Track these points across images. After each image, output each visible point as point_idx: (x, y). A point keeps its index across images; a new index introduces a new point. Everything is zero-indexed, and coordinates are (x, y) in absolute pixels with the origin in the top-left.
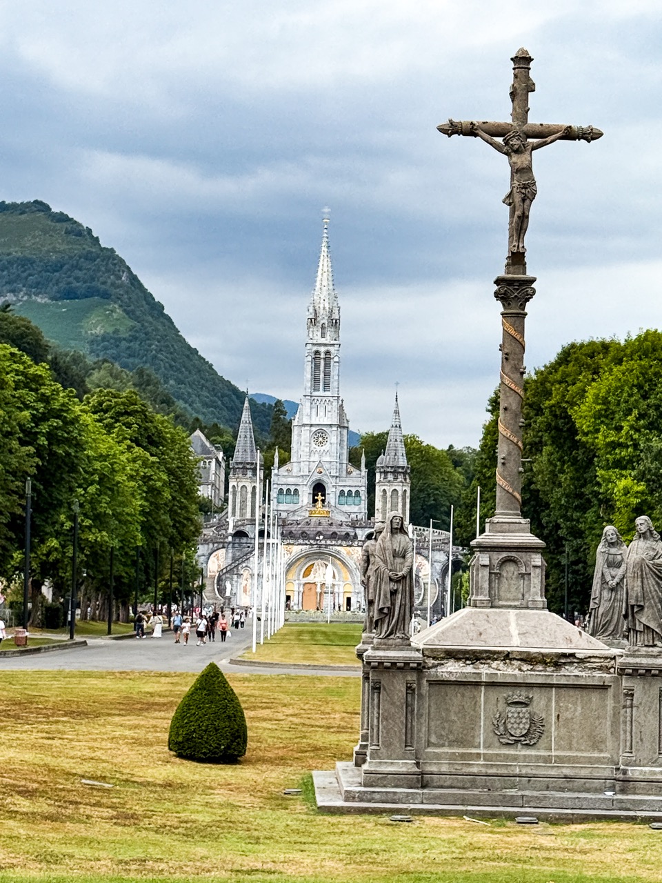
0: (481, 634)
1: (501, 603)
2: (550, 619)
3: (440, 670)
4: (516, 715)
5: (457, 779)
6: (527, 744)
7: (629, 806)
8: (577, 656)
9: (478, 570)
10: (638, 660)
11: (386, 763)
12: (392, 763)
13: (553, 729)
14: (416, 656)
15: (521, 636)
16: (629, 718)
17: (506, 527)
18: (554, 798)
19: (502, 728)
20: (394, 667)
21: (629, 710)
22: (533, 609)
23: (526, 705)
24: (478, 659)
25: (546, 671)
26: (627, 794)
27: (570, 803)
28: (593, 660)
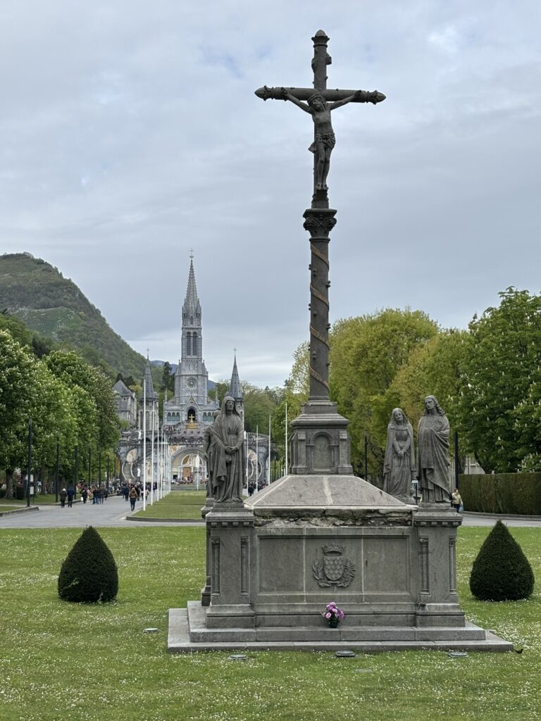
0: (301, 496)
1: (315, 470)
2: (356, 482)
3: (268, 526)
4: (331, 563)
5: (285, 618)
6: (341, 587)
7: (428, 637)
8: (381, 512)
9: (297, 444)
10: (430, 514)
11: (225, 607)
12: (230, 607)
13: (363, 574)
14: (248, 516)
15: (334, 497)
16: (425, 563)
17: (318, 409)
18: (366, 632)
19: (320, 574)
20: (231, 525)
21: (424, 556)
22: (342, 474)
23: (340, 554)
24: (299, 517)
25: (355, 525)
26: (426, 626)
27: (379, 636)
28: (393, 515)
